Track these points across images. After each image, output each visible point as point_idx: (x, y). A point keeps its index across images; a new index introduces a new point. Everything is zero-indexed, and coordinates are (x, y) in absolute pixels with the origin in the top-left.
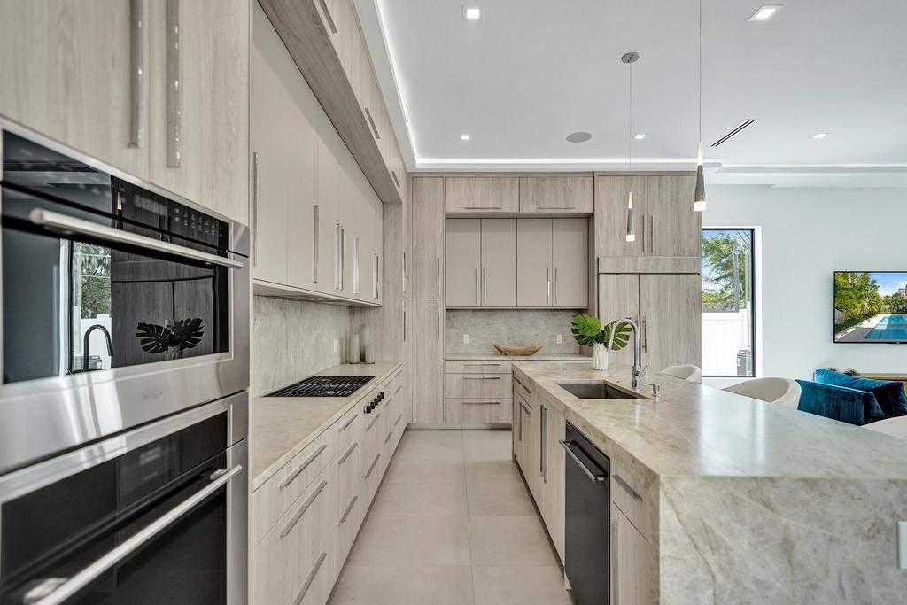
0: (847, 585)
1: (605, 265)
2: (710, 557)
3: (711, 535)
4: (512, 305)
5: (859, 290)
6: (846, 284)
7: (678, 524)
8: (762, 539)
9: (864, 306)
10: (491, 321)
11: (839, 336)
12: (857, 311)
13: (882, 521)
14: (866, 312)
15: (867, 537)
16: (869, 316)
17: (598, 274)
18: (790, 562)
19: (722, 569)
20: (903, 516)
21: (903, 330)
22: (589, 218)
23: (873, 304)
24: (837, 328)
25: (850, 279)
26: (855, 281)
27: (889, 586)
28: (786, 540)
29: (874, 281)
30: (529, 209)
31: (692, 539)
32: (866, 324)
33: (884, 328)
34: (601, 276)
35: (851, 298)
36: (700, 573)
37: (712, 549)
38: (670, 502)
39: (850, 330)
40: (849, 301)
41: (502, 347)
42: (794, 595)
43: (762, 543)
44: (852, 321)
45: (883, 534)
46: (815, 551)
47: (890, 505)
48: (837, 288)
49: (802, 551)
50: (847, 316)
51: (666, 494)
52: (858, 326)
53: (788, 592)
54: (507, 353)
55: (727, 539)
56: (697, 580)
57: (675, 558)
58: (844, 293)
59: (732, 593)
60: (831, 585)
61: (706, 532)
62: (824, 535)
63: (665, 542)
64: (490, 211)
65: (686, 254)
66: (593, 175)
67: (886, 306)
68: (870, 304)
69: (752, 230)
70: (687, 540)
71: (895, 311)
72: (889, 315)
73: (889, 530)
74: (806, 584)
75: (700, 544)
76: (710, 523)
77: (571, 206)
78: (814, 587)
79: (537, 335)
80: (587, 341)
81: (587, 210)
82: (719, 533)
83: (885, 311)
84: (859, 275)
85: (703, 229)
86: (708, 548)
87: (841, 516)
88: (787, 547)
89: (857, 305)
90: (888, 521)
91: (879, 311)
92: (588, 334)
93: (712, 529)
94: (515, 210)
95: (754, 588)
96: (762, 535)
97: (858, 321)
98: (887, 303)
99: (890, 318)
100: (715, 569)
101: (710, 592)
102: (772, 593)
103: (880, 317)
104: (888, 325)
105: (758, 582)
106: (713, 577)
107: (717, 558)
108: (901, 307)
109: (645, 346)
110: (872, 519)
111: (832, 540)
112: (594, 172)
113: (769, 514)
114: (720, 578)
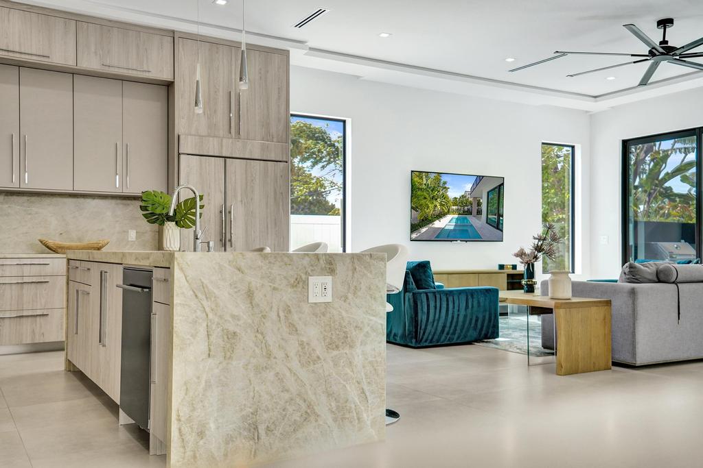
0: (281, 314)
1: (187, 145)
2: (205, 303)
3: (206, 290)
4: (68, 188)
5: (432, 191)
6: (421, 184)
7: (186, 283)
8: (236, 290)
9: (436, 206)
10: (34, 209)
11: (414, 236)
12: (430, 211)
13: (301, 277)
14: (437, 212)
15: (293, 286)
16: (440, 216)
17: (179, 154)
18: (251, 303)
19: (212, 310)
20: (311, 274)
21: (467, 231)
22: (169, 86)
23: (443, 205)
24: (414, 228)
25: (424, 180)
26: (429, 182)
27: (303, 313)
28: (249, 290)
29: (445, 183)
30: (90, 63)
31: (194, 292)
32: (438, 224)
33: (452, 228)
34: (182, 156)
35: (425, 198)
36: (199, 313)
37: (207, 298)
38: (181, 269)
39: (424, 230)
40: (423, 202)
41: (51, 242)
42: (253, 322)
43: (236, 292)
44: (426, 221)
45: (301, 284)
46: (265, 296)
47: (305, 268)
48: (414, 188)
49: (258, 296)
50: (421, 217)
51: (178, 264)
52: (430, 225)
53: (250, 321)
54: (59, 250)
55: (215, 291)
56: (197, 317)
57: (183, 304)
58: (419, 193)
59: (218, 324)
60: (273, 315)
61: (203, 288)
62: (270, 286)
63: (177, 295)
64: (34, 58)
65: (275, 140)
67: (455, 207)
68: (441, 205)
69: (344, 122)
70: (192, 293)
71: (462, 212)
72: (456, 216)
73: (304, 282)
74: (260, 315)
75: (200, 295)
76: (206, 282)
77: (145, 69)
78: (264, 317)
79: (102, 230)
80: (157, 219)
81: (166, 76)
82: (210, 287)
83: (454, 212)
84: (432, 176)
85: (292, 115)
86: (204, 297)
87: (279, 275)
88: (250, 294)
89: (430, 205)
90: (304, 277)
91: (448, 212)
92: (158, 211)
93: (206, 286)
94: (70, 63)
95: (230, 319)
96: (235, 288)
97: (431, 221)
98: (455, 204)
99: (457, 219)
100: (208, 309)
101: (205, 325)
102: (241, 323)
103: (449, 217)
104: (455, 225)
105: (233, 317)
106: (207, 315)
107: (209, 303)
108: (466, 208)
109: (230, 240)
110: (296, 276)
111: (275, 289)
112: (173, 32)
113: (241, 275)
114: (211, 316)
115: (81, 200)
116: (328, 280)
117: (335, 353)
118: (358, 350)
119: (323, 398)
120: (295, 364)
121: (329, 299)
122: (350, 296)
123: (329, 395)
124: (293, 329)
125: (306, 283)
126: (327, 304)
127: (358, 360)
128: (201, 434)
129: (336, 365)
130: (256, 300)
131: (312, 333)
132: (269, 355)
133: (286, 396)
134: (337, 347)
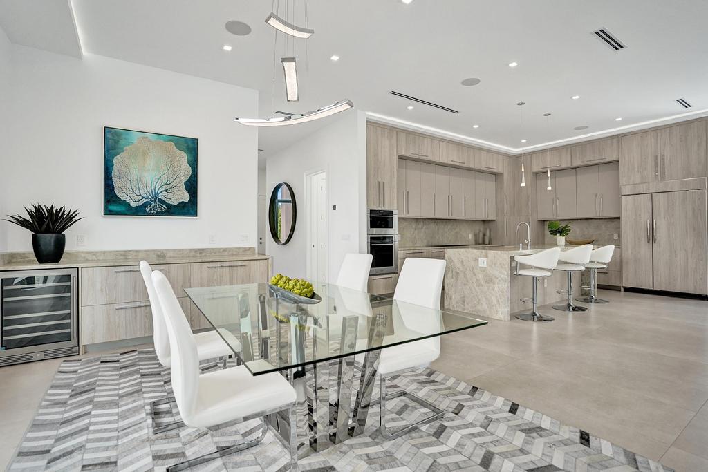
66: (617, 136)
115: (590, 221)
116: (485, 259)
117: (488, 285)
118: (497, 285)
119: (484, 299)
120: (475, 285)
121: (485, 266)
122: (493, 266)
123: (486, 299)
124: (474, 274)
125: (478, 260)
126: (485, 268)
127: (496, 289)
128: (451, 299)
129: (488, 289)
130: (465, 263)
131: (480, 276)
132: (467, 281)
133: (472, 295)
134: (488, 283)
